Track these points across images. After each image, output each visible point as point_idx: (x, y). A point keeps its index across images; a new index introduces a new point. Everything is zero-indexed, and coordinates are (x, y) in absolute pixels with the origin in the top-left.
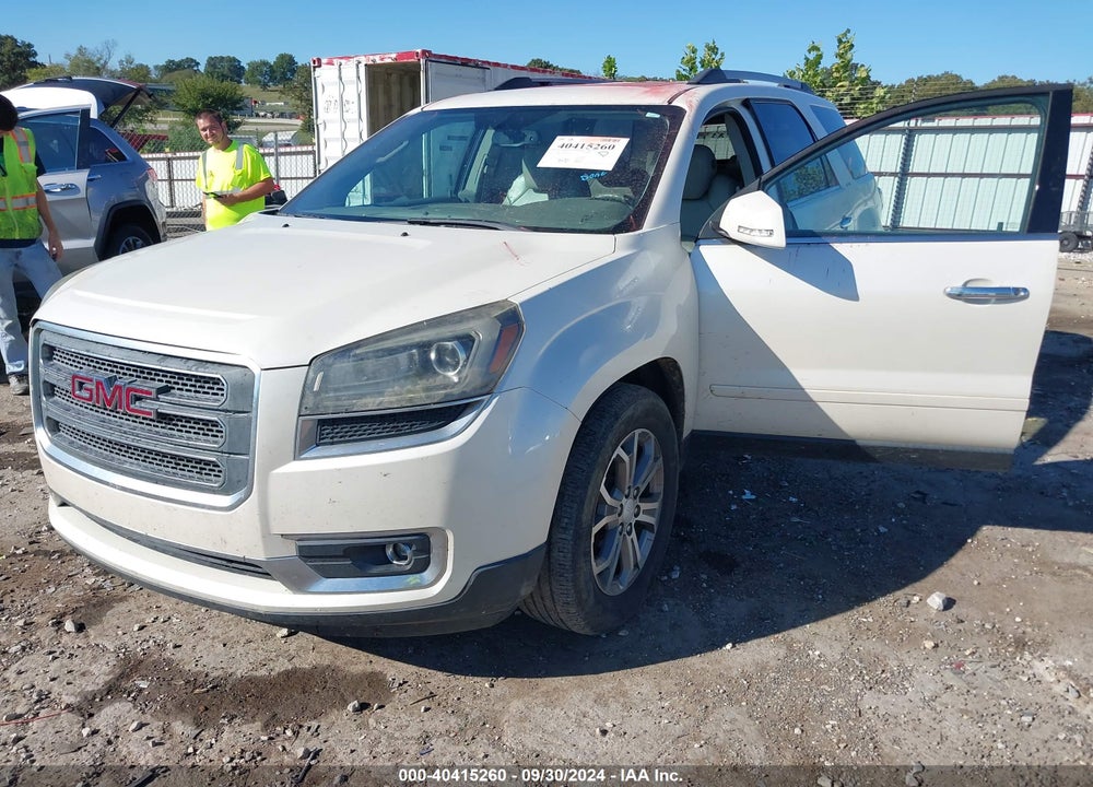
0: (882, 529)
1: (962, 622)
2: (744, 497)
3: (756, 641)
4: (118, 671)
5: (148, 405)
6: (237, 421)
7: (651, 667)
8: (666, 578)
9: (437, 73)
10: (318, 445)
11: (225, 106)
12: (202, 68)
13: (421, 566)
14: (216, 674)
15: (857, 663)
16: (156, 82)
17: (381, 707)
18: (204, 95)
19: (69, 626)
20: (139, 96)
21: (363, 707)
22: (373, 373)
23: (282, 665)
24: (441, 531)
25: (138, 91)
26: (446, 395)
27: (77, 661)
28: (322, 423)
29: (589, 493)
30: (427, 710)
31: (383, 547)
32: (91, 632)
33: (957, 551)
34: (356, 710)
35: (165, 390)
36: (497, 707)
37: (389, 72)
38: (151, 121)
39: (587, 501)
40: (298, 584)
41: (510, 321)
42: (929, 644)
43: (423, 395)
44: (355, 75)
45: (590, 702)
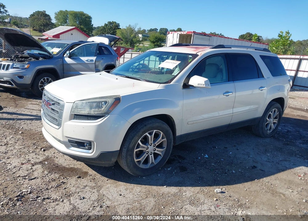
0: (234, 172)
1: (231, 197)
2: (205, 156)
3: (173, 187)
4: (44, 160)
5: (51, 107)
6: (61, 112)
7: (144, 186)
8: (166, 169)
9: (196, 37)
10: (74, 119)
11: (161, 41)
12: (158, 31)
13: (90, 149)
14: (60, 164)
15: (193, 198)
16: (147, 34)
17: (82, 178)
18: (156, 38)
19: (42, 150)
20: (119, 40)
21: (80, 177)
22: (84, 106)
23: (72, 166)
24: (93, 142)
25: (119, 39)
26: (98, 113)
27: (39, 156)
28: (75, 115)
29: (133, 141)
30: (91, 181)
31: (84, 143)
32: (46, 152)
33: (250, 181)
34: (77, 177)
35: (53, 104)
36: (105, 185)
37: (188, 36)
38: (142, 44)
39: (132, 143)
40: (68, 147)
41: (117, 100)
42: (215, 199)
43: (93, 112)
44: (176, 37)
45: (124, 189)
